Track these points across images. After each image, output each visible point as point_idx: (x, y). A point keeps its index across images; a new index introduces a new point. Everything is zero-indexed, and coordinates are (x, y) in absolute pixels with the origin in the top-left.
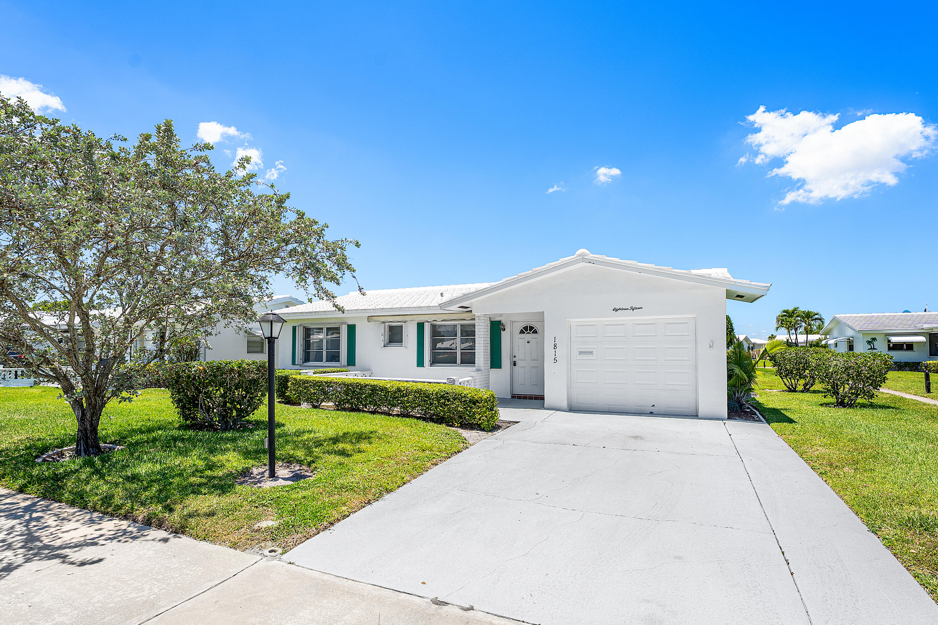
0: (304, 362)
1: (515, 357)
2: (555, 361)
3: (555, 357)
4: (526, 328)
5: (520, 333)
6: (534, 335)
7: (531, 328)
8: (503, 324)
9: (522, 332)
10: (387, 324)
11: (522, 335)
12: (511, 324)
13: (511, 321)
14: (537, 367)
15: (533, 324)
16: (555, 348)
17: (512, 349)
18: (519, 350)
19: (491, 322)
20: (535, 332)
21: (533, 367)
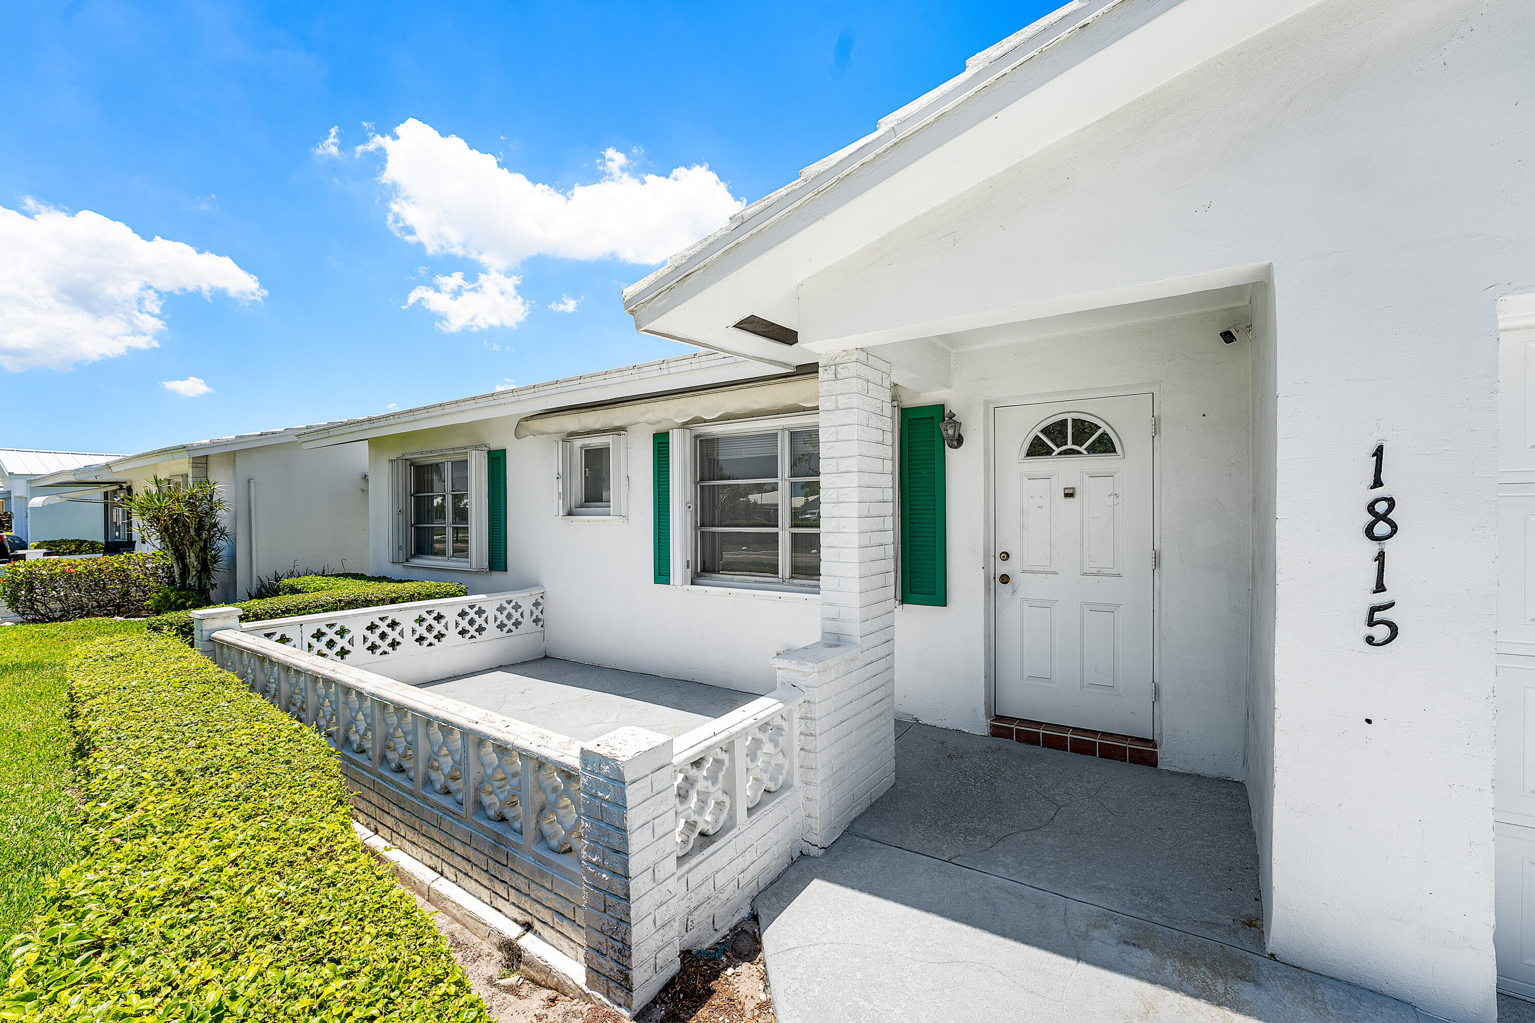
0: (413, 557)
1: (1006, 556)
2: (1381, 632)
3: (1380, 599)
4: (1056, 431)
5: (1028, 455)
6: (1101, 462)
7: (1083, 429)
8: (952, 416)
9: (1037, 449)
10: (578, 443)
11: (1041, 464)
12: (986, 415)
13: (987, 403)
14: (1111, 609)
15: (1089, 411)
16: (1382, 528)
17: (992, 524)
18: (1022, 527)
19: (904, 412)
20: (1105, 446)
21: (1095, 608)
